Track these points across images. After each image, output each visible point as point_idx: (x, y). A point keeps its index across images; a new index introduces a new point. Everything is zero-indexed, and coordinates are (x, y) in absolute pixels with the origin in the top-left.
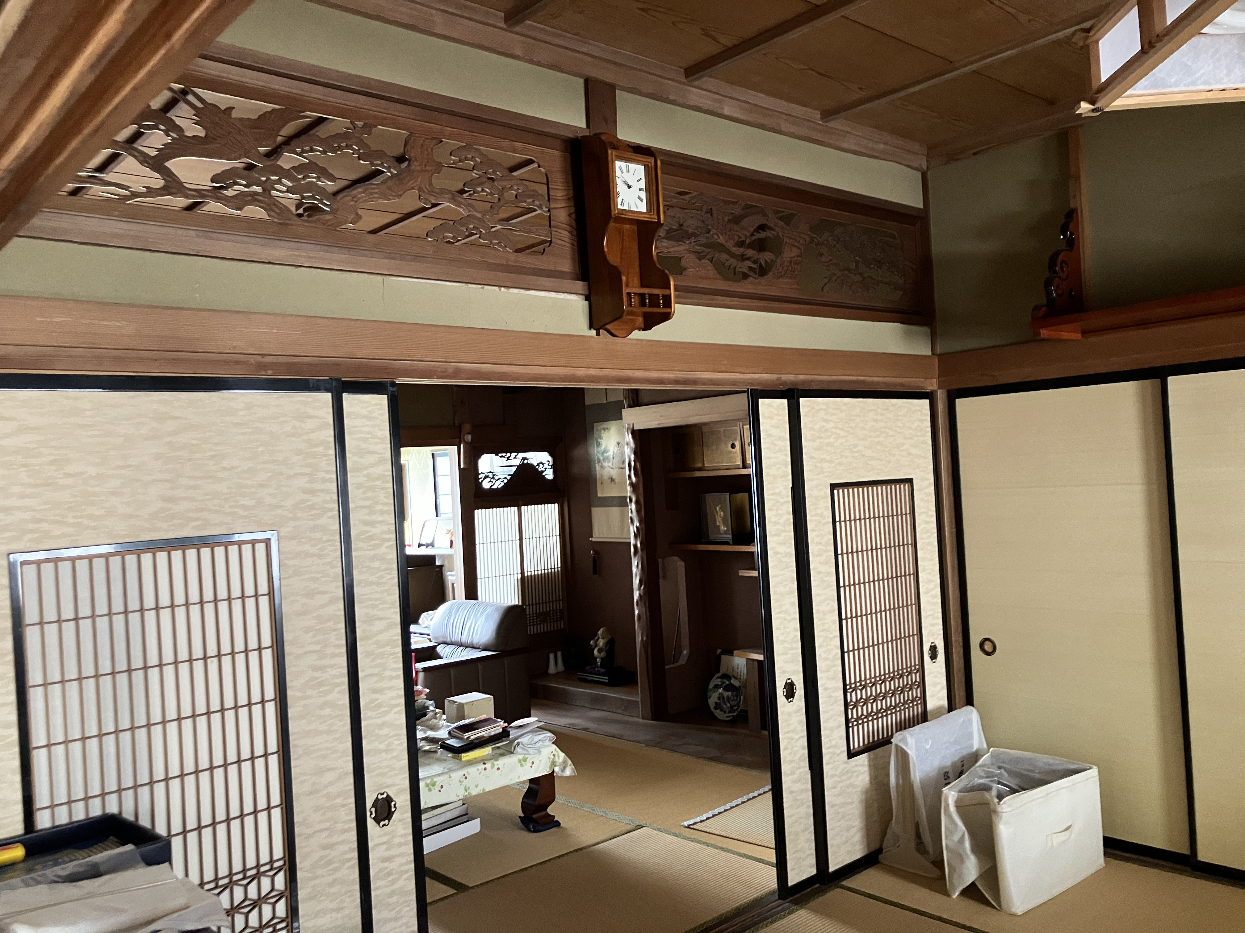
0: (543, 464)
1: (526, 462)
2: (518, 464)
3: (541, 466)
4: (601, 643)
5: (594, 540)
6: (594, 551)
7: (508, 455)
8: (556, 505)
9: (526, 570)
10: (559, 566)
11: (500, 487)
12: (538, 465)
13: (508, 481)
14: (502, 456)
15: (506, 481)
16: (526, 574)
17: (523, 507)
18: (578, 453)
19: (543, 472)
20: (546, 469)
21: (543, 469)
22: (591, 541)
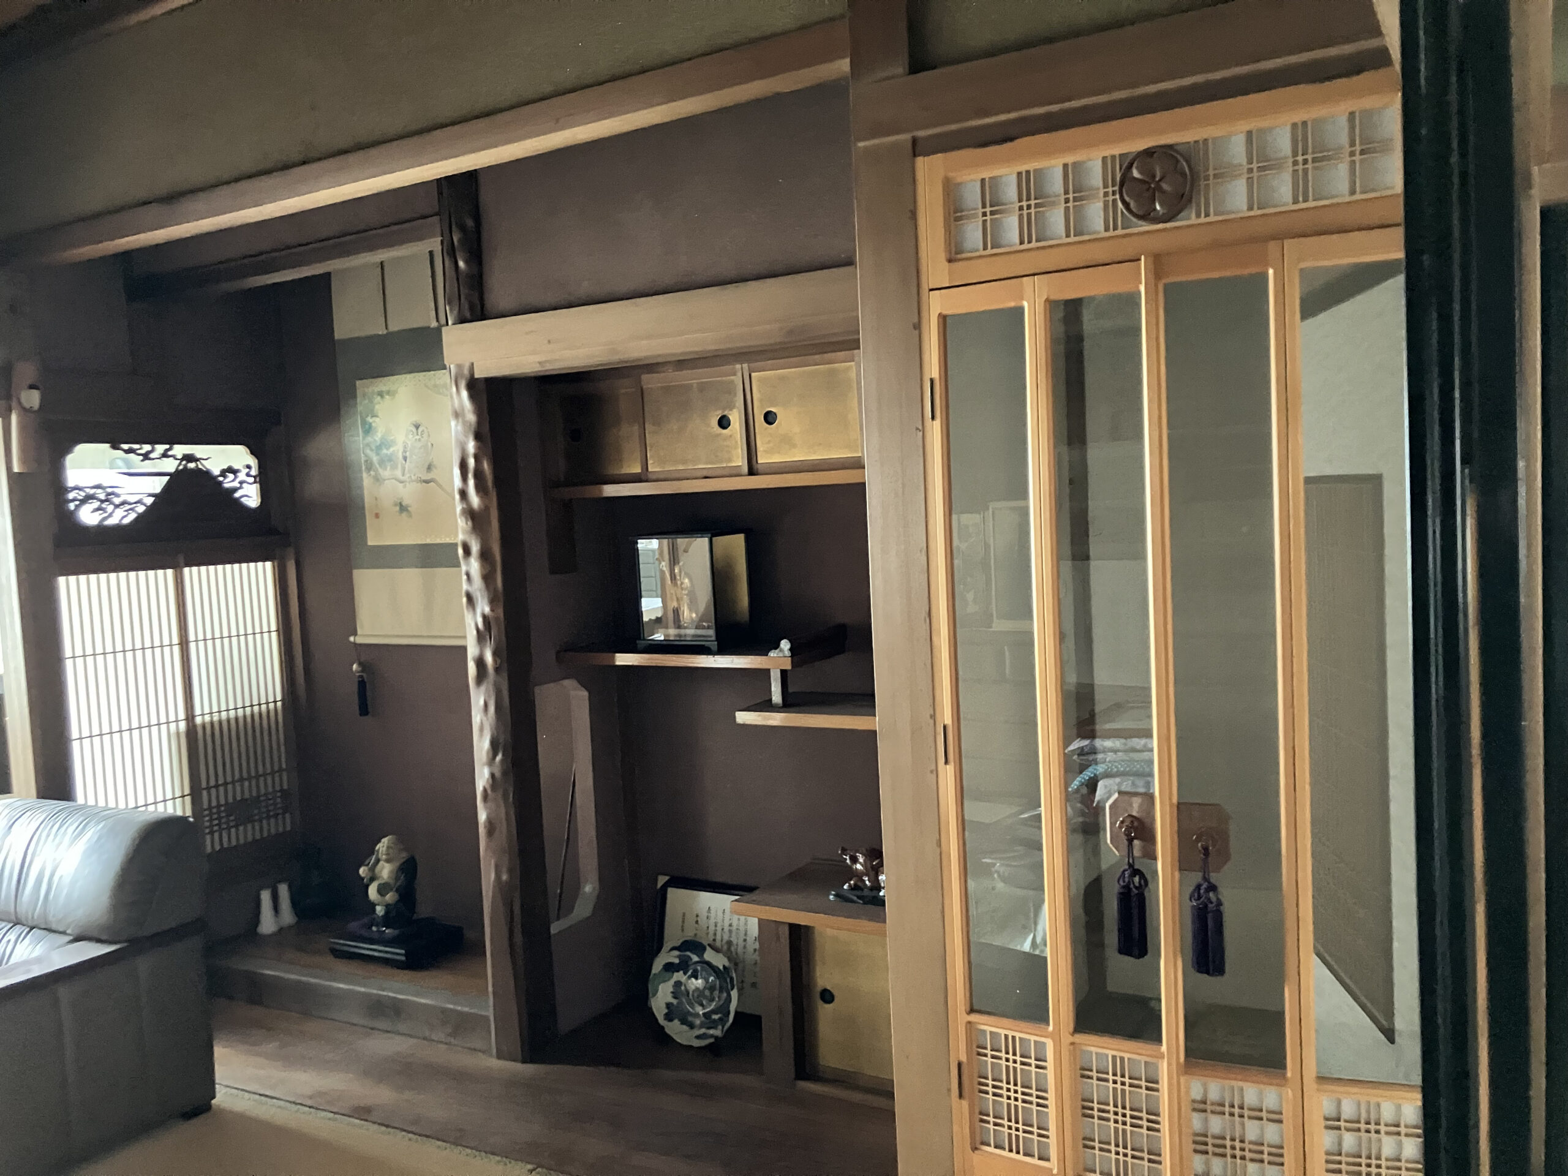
0: (234, 472)
1: (192, 465)
2: (172, 470)
3: (231, 476)
4: (386, 871)
5: (359, 640)
6: (360, 664)
7: (147, 448)
8: (268, 564)
10: (279, 698)
11: (126, 521)
12: (224, 473)
13: (148, 508)
14: (130, 451)
15: (141, 509)
17: (186, 570)
18: (317, 447)
19: (235, 490)
20: (241, 483)
21: (236, 484)
22: (355, 644)
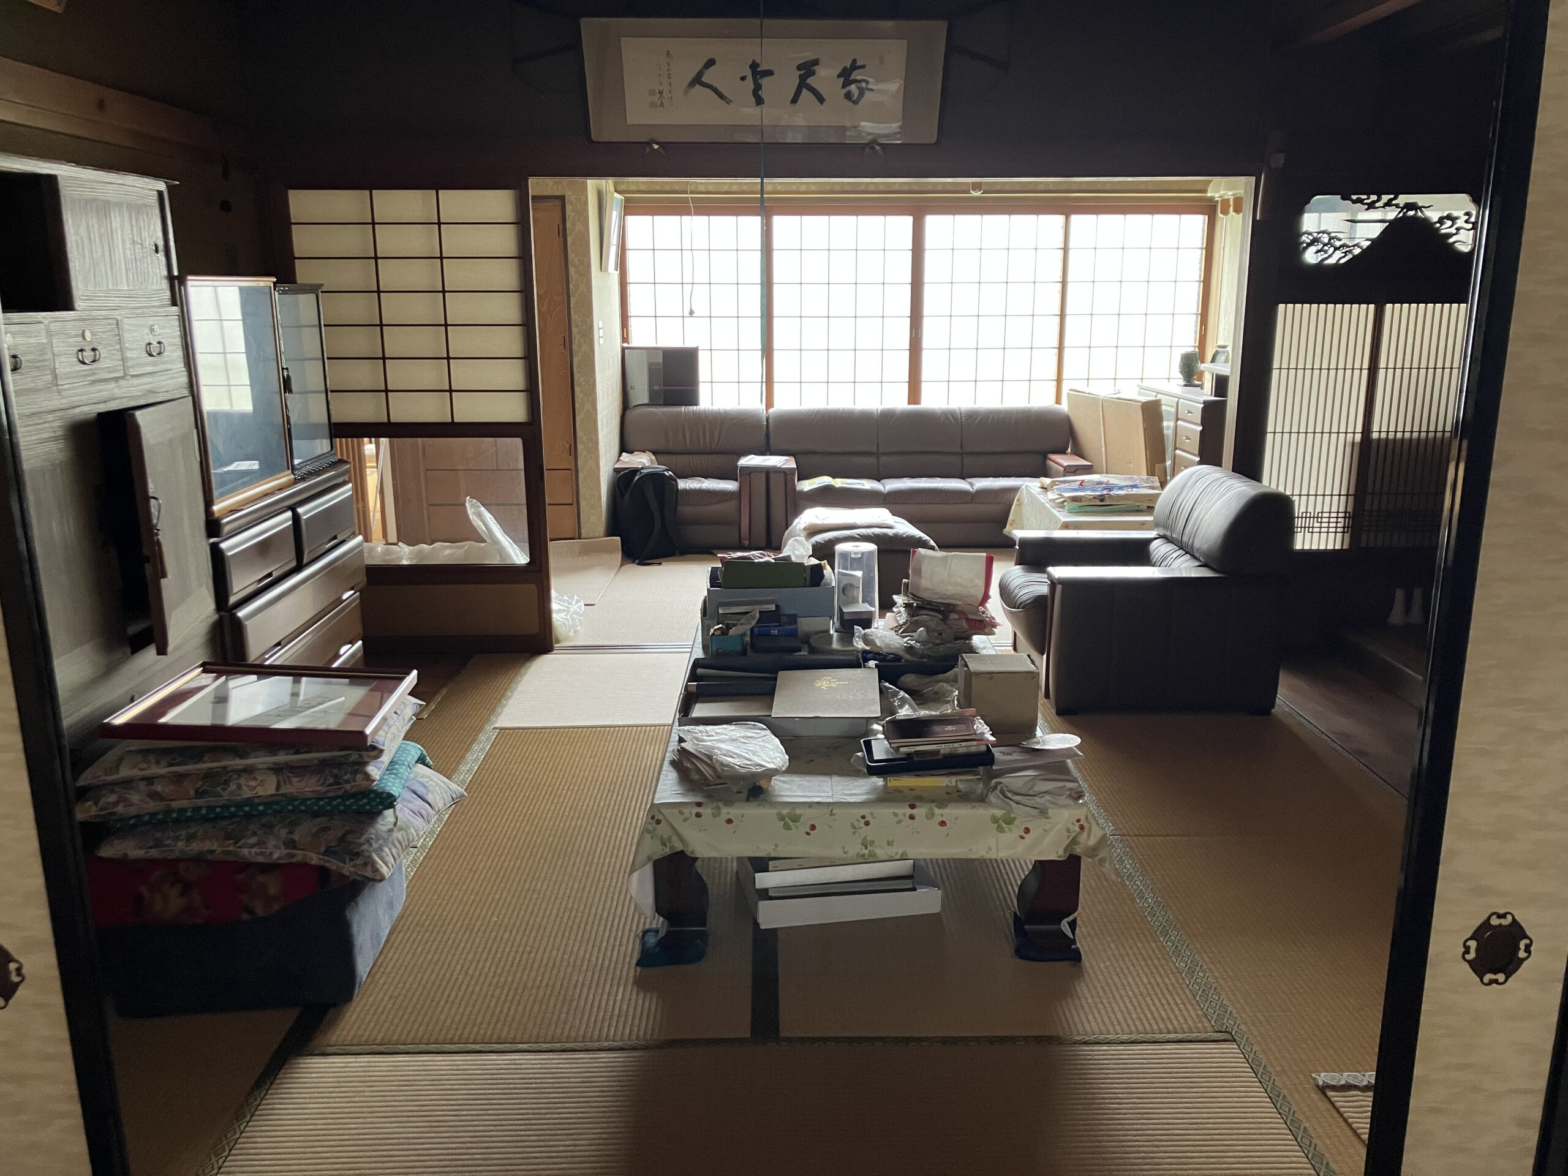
0: (1453, 219)
1: (1411, 213)
2: (1393, 218)
3: (1449, 223)
7: (1374, 198)
9: (1376, 428)
11: (1342, 261)
12: (1441, 220)
13: (1363, 250)
14: (1361, 201)
15: (1357, 251)
16: (1375, 436)
17: (1389, 306)
19: (1451, 235)
20: (1458, 229)
21: (1452, 230)
